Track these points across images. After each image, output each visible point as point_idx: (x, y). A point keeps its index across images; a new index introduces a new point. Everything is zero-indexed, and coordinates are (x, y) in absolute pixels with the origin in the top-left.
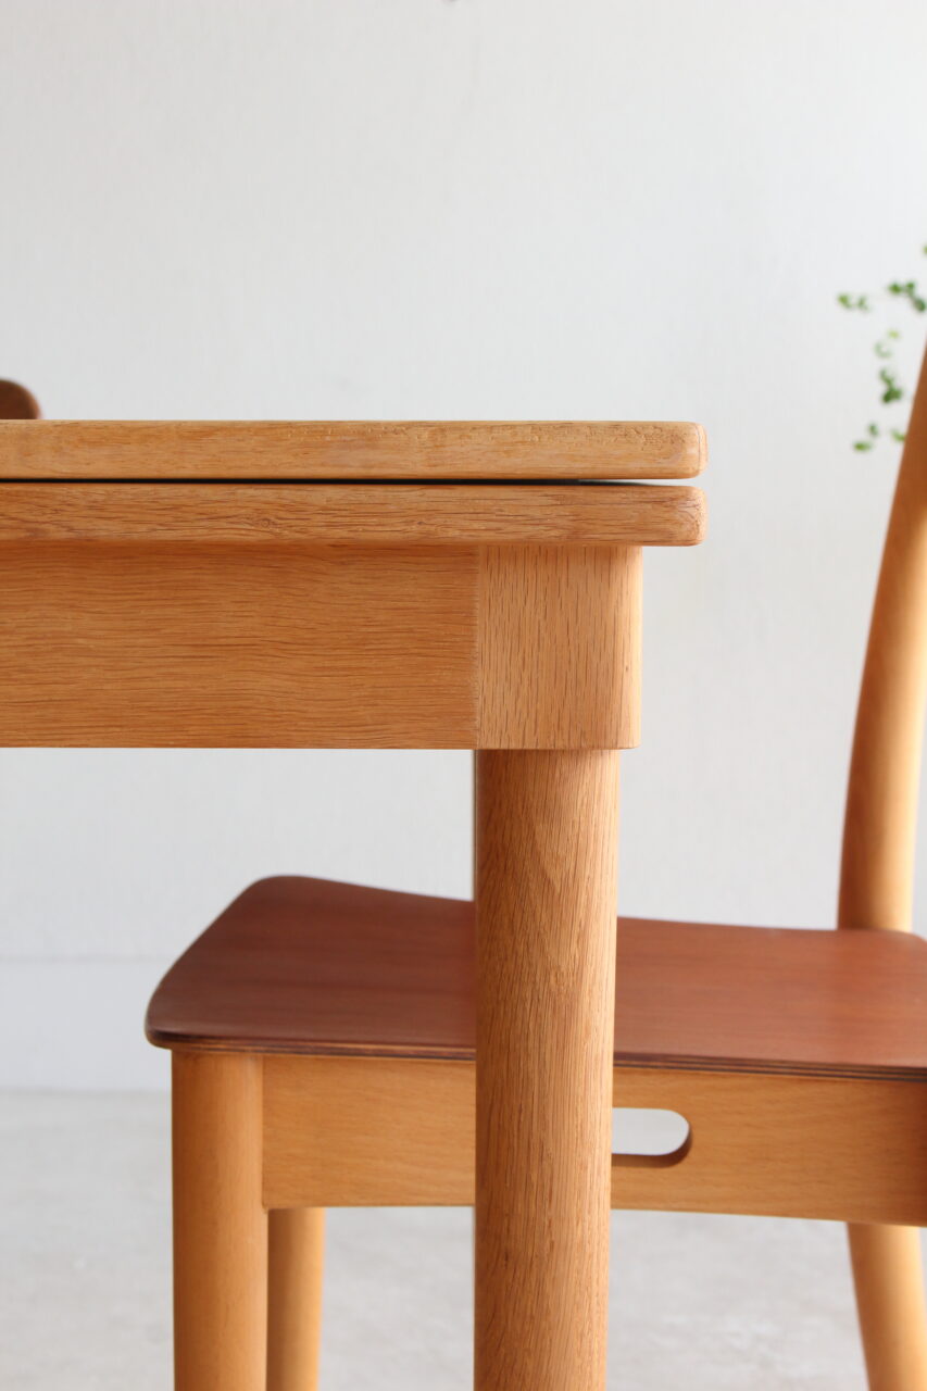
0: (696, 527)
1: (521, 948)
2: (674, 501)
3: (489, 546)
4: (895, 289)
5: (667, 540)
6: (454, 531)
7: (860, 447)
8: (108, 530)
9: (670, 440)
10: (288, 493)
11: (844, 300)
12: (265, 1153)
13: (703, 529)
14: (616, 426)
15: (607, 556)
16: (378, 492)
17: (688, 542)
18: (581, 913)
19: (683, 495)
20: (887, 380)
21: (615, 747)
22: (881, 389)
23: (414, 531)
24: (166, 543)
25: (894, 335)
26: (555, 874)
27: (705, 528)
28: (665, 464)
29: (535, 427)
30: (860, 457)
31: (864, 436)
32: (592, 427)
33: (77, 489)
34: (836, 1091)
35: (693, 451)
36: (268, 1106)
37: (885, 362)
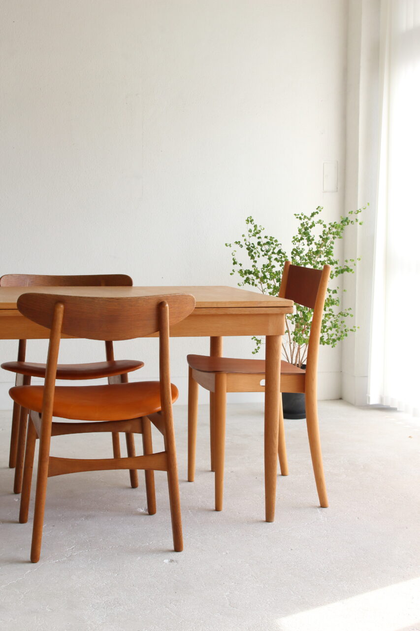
1: (273, 357)
3: (271, 314)
11: (226, 245)
12: (227, 386)
25: (235, 251)
26: (276, 349)
36: (227, 380)
37: (234, 257)
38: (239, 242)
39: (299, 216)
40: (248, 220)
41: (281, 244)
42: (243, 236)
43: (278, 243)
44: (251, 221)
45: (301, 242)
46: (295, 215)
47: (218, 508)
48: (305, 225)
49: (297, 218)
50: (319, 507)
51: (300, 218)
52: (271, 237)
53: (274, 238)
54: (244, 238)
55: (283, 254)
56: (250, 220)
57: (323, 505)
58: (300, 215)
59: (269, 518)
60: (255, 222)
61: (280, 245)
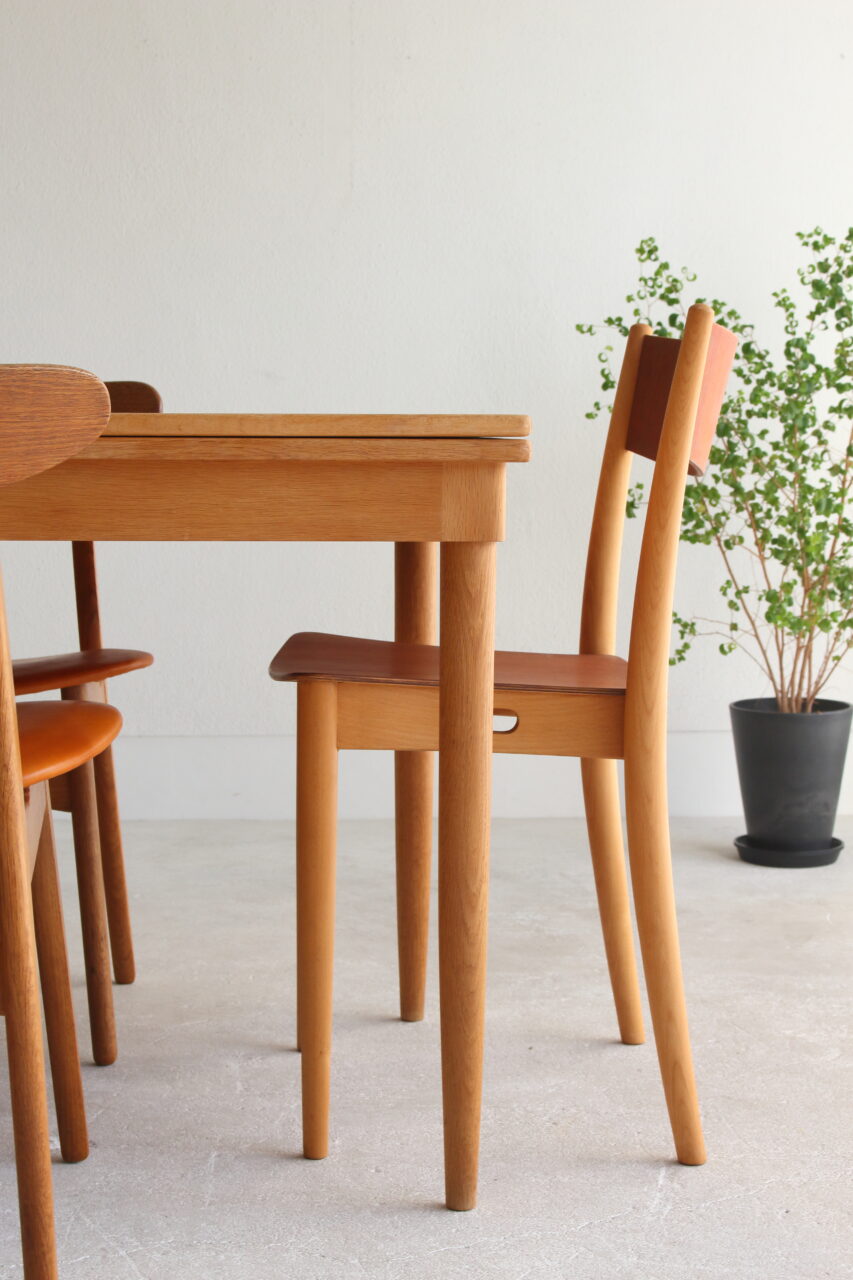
0: (528, 455)
1: (459, 620)
2: (520, 444)
3: (447, 462)
4: (610, 321)
5: (517, 460)
6: (436, 456)
7: (589, 416)
8: (303, 456)
9: (518, 421)
10: (374, 442)
11: (579, 328)
12: (338, 725)
13: (531, 456)
14: (497, 417)
15: (493, 466)
16: (407, 441)
17: (525, 461)
18: (482, 607)
19: (523, 443)
20: (606, 377)
21: (496, 540)
22: (603, 380)
23: (420, 457)
24: (323, 461)
25: (610, 348)
26: (473, 591)
27: (532, 455)
28: (518, 431)
29: (466, 417)
30: (590, 421)
31: (592, 410)
32: (488, 417)
33: (291, 440)
34: (582, 701)
35: (527, 426)
36: (340, 705)
37: (604, 365)
38: (619, 319)
39: (811, 241)
40: (641, 251)
41: (752, 327)
42: (630, 299)
43: (741, 322)
44: (651, 252)
45: (818, 318)
46: (799, 235)
47: (311, 1151)
48: (830, 266)
49: (806, 244)
50: (670, 1163)
51: (816, 246)
52: (715, 302)
53: (723, 304)
54: (633, 306)
55: (761, 357)
56: (648, 251)
57: (687, 1157)
58: (815, 238)
59: (457, 1195)
60: (663, 255)
61: (748, 330)
